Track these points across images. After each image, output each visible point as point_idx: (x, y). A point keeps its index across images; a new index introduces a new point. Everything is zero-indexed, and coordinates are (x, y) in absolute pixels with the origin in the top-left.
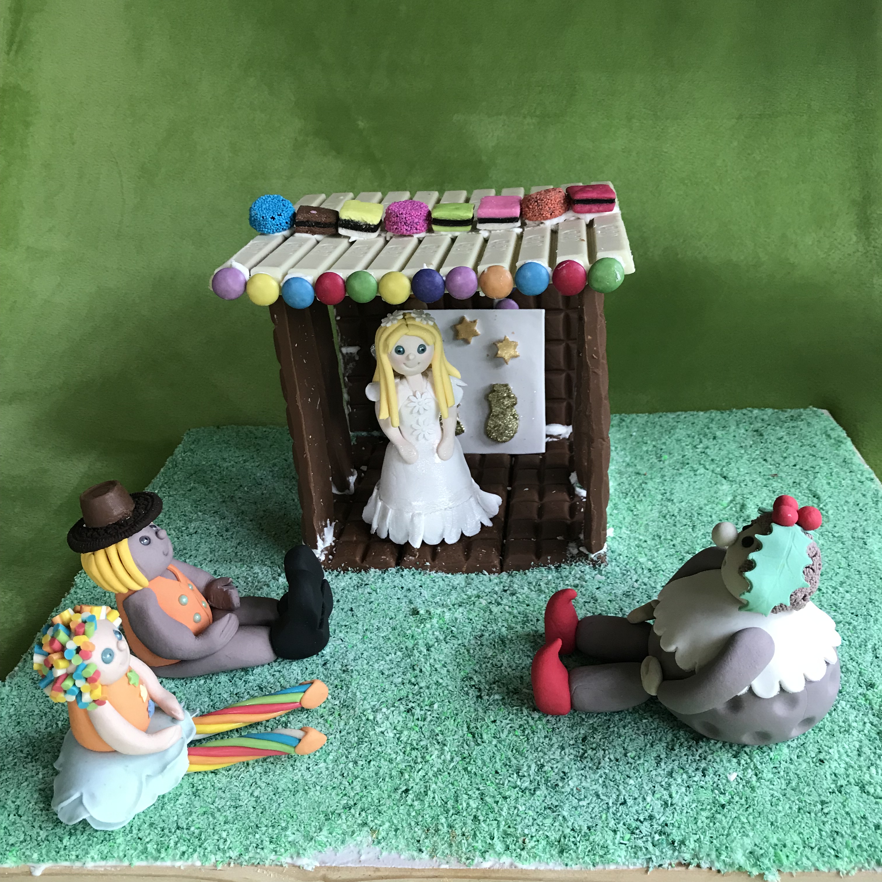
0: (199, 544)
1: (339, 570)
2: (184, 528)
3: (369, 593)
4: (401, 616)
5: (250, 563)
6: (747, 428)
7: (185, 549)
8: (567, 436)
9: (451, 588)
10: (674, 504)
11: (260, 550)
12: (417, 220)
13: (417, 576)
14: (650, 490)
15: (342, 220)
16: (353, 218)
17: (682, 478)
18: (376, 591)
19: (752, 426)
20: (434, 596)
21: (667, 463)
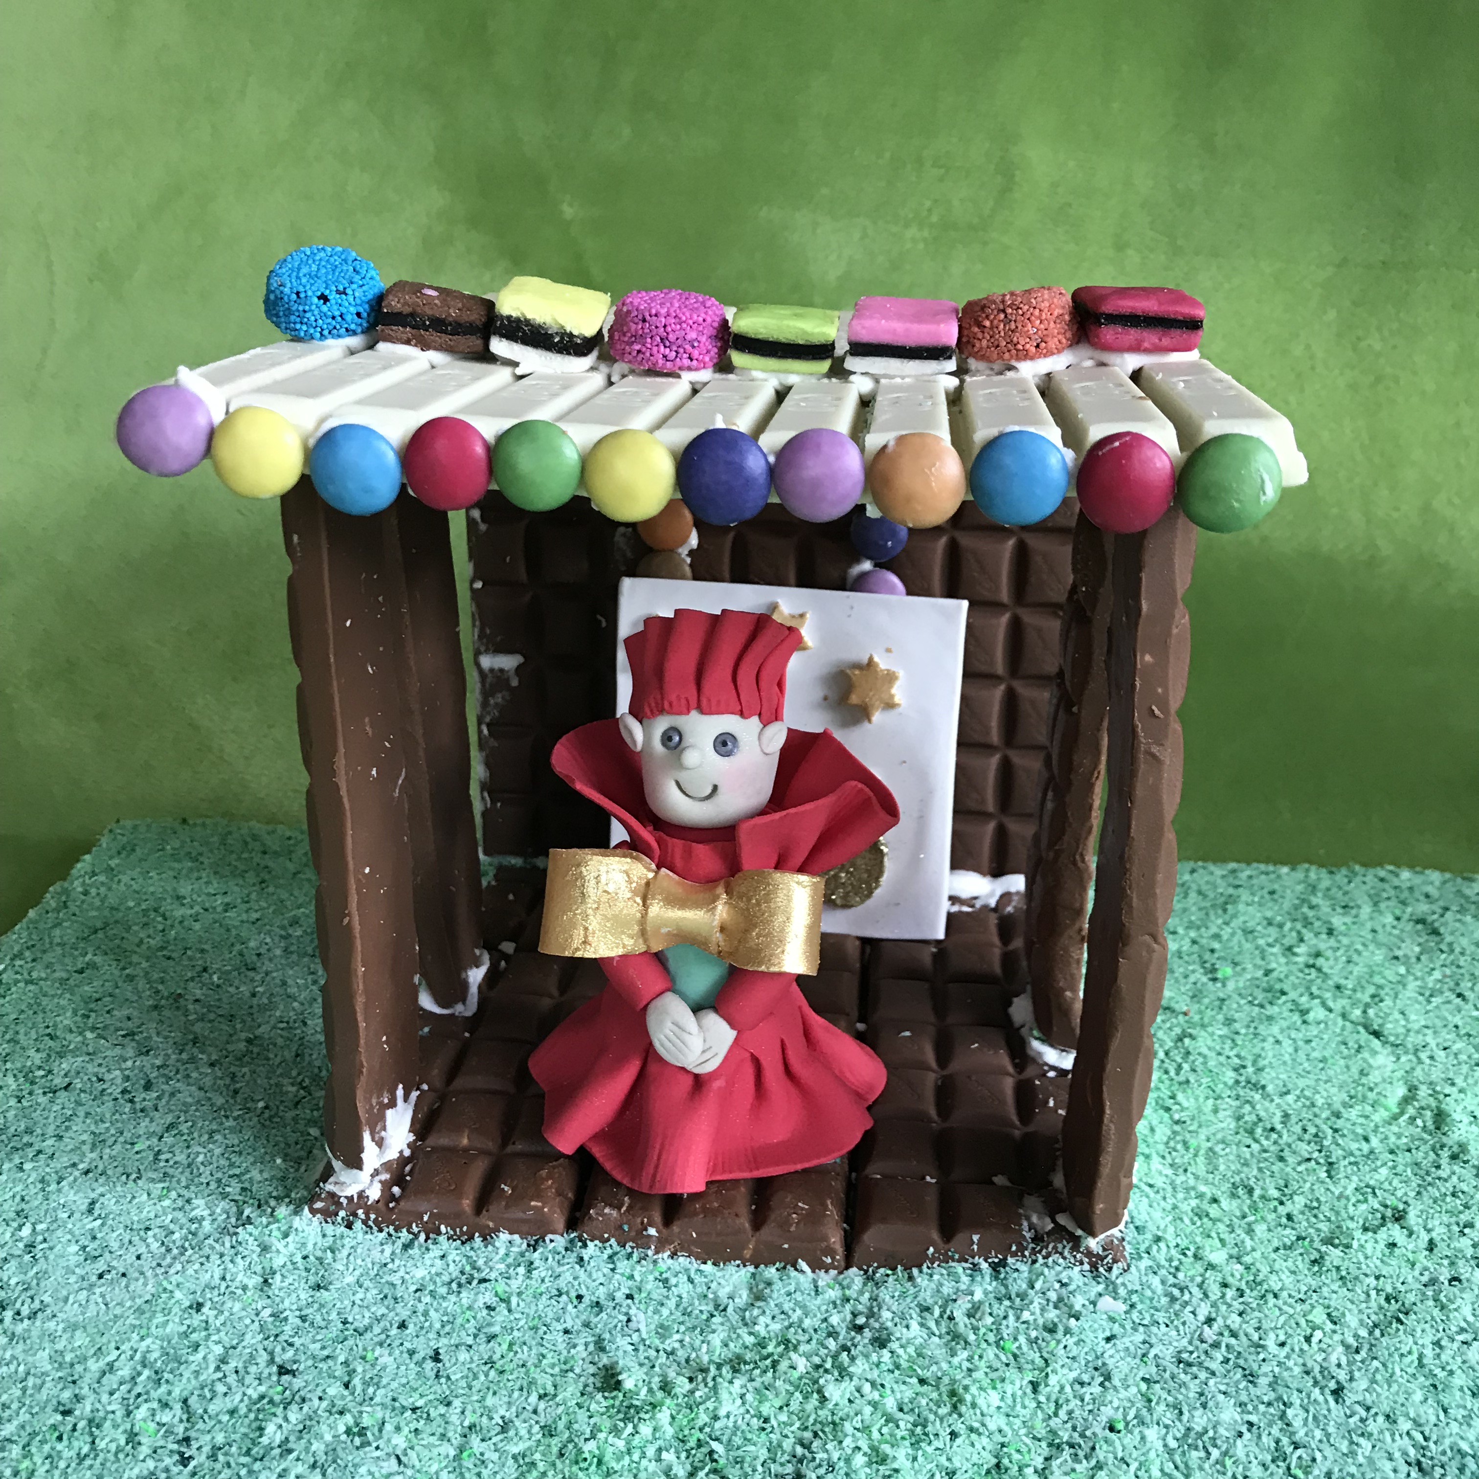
0: (68, 1119)
1: (415, 1229)
2: (42, 1073)
3: (490, 1308)
4: (570, 1392)
5: (187, 1187)
6: (1398, 912)
7: (29, 1131)
8: (993, 903)
9: (711, 1308)
10: (1266, 1096)
11: (218, 1151)
12: (693, 335)
13: (623, 1266)
14: (1205, 1057)
15: (502, 317)
16: (529, 316)
17: (1275, 1029)
18: (506, 1301)
19: (1409, 910)
20: (663, 1331)
21: (1231, 985)
